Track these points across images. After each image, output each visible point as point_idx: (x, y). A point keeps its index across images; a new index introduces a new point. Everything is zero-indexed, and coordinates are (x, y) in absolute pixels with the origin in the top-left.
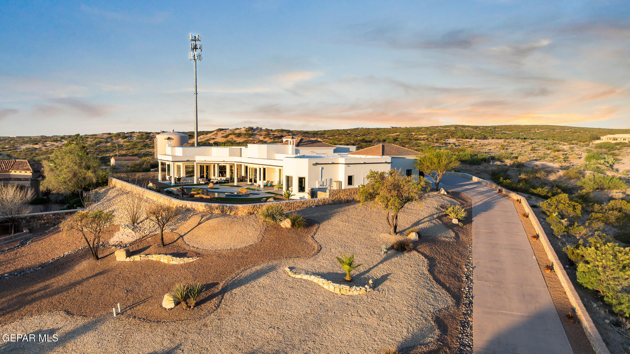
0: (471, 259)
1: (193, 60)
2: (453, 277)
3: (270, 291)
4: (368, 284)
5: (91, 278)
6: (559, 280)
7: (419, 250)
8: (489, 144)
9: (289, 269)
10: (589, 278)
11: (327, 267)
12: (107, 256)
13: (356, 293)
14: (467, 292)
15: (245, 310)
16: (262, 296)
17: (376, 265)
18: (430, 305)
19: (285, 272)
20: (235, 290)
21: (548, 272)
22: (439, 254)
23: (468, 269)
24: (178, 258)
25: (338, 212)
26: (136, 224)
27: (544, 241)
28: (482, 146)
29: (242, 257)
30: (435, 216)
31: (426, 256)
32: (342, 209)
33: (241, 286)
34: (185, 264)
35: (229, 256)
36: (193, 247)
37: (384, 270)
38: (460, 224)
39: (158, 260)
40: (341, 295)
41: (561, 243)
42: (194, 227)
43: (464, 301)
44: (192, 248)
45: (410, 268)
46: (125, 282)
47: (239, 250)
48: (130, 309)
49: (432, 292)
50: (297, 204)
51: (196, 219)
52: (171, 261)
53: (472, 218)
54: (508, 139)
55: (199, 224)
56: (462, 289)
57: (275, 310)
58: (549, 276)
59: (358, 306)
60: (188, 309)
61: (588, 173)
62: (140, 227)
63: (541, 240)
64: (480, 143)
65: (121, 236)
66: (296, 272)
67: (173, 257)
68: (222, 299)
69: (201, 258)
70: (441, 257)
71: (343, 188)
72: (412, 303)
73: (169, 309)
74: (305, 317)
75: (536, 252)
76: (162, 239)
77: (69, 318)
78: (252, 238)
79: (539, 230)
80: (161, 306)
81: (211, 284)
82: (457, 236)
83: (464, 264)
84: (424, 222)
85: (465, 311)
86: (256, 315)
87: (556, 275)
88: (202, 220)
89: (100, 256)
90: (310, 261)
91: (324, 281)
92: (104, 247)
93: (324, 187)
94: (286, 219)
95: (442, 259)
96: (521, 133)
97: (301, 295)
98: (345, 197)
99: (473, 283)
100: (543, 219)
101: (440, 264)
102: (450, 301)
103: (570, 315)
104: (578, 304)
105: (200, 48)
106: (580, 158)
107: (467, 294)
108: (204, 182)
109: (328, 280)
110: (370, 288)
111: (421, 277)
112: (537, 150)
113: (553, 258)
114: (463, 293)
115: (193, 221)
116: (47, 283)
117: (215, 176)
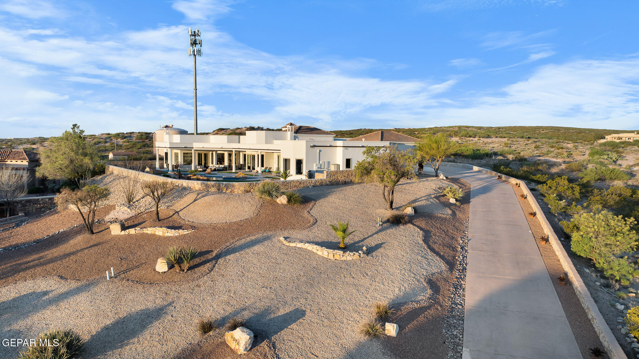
0: (467, 233)
1: (193, 56)
2: (447, 247)
3: (264, 257)
4: (362, 250)
5: (85, 249)
6: (553, 250)
7: (415, 223)
8: (492, 143)
9: (284, 239)
10: (582, 246)
11: (323, 237)
12: (102, 231)
13: (349, 258)
14: (461, 260)
15: (239, 273)
16: (255, 261)
17: (371, 236)
18: (423, 269)
19: (279, 241)
20: (229, 256)
21: (543, 243)
22: (435, 227)
23: (463, 241)
24: (173, 230)
25: (335, 191)
26: (131, 203)
27: (541, 217)
28: (485, 144)
29: (237, 229)
30: (433, 196)
31: (421, 229)
32: (339, 189)
33: (235, 253)
34: (179, 236)
35: (224, 228)
36: (189, 221)
37: (379, 240)
38: (458, 203)
39: (153, 233)
40: (334, 260)
41: (558, 219)
42: (190, 204)
43: (458, 267)
44: (187, 222)
45: (404, 238)
46: (120, 251)
47: (235, 223)
48: (124, 273)
49: (426, 258)
50: (294, 184)
51: (192, 196)
52: (166, 233)
53: (470, 199)
54: (512, 138)
55: (195, 200)
56: (457, 258)
57: (268, 273)
58: (544, 247)
59: (352, 269)
60: (182, 273)
61: (590, 166)
62: (136, 206)
63: (538, 217)
64: (483, 142)
65: (116, 214)
66: (290, 241)
67: (168, 229)
68: (215, 264)
69: (196, 230)
70: (437, 230)
71: (341, 169)
72: (405, 267)
73: (162, 273)
74: (298, 279)
75: (532, 227)
76: (158, 213)
77: (63, 281)
78: (247, 213)
79: (536, 208)
80: (155, 270)
81: (205, 252)
82: (454, 214)
83: (459, 237)
84: (420, 201)
85: (458, 275)
86: (250, 277)
87: (551, 246)
88: (198, 197)
89: (94, 232)
90: (305, 232)
91: (318, 247)
92: (100, 223)
93: (321, 170)
94: (283, 196)
95: (438, 231)
96: (525, 133)
97: (295, 260)
98: (343, 178)
99: (468, 253)
100: (541, 200)
101: (435, 236)
102: (443, 266)
103: (562, 277)
104: (570, 268)
105: (200, 44)
106: (584, 155)
107: (461, 261)
108: (202, 170)
109: (322, 247)
110: (364, 253)
111: (415, 246)
112: (540, 148)
113: (549, 231)
114: (457, 260)
115: (189, 198)
116: (42, 254)
117: (213, 164)
